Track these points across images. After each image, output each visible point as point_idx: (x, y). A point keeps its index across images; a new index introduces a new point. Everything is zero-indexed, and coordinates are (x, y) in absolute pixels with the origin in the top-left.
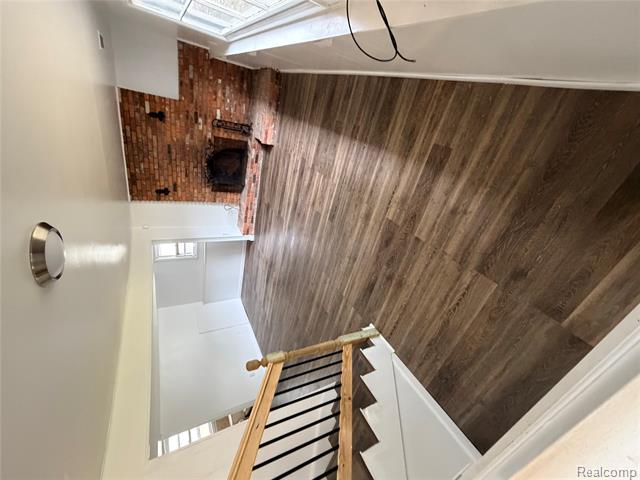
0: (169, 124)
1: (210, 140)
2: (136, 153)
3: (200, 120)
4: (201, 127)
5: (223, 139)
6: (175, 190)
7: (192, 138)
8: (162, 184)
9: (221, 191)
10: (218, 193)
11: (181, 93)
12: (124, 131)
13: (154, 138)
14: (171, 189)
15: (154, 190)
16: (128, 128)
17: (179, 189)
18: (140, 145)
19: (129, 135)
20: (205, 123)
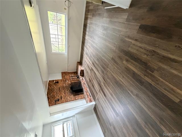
0: (59, 84)
1: (70, 84)
2: (50, 91)
3: (67, 81)
4: (67, 82)
5: (73, 83)
6: (61, 99)
7: (65, 84)
8: (57, 98)
9: (76, 95)
10: (76, 96)
11: (62, 78)
12: (48, 87)
13: (56, 87)
14: (60, 99)
15: (54, 101)
16: (49, 87)
17: (63, 98)
18: (52, 89)
19: (49, 88)
20: (68, 81)
